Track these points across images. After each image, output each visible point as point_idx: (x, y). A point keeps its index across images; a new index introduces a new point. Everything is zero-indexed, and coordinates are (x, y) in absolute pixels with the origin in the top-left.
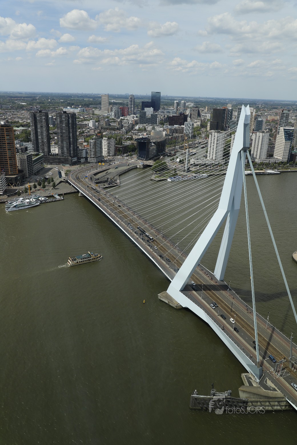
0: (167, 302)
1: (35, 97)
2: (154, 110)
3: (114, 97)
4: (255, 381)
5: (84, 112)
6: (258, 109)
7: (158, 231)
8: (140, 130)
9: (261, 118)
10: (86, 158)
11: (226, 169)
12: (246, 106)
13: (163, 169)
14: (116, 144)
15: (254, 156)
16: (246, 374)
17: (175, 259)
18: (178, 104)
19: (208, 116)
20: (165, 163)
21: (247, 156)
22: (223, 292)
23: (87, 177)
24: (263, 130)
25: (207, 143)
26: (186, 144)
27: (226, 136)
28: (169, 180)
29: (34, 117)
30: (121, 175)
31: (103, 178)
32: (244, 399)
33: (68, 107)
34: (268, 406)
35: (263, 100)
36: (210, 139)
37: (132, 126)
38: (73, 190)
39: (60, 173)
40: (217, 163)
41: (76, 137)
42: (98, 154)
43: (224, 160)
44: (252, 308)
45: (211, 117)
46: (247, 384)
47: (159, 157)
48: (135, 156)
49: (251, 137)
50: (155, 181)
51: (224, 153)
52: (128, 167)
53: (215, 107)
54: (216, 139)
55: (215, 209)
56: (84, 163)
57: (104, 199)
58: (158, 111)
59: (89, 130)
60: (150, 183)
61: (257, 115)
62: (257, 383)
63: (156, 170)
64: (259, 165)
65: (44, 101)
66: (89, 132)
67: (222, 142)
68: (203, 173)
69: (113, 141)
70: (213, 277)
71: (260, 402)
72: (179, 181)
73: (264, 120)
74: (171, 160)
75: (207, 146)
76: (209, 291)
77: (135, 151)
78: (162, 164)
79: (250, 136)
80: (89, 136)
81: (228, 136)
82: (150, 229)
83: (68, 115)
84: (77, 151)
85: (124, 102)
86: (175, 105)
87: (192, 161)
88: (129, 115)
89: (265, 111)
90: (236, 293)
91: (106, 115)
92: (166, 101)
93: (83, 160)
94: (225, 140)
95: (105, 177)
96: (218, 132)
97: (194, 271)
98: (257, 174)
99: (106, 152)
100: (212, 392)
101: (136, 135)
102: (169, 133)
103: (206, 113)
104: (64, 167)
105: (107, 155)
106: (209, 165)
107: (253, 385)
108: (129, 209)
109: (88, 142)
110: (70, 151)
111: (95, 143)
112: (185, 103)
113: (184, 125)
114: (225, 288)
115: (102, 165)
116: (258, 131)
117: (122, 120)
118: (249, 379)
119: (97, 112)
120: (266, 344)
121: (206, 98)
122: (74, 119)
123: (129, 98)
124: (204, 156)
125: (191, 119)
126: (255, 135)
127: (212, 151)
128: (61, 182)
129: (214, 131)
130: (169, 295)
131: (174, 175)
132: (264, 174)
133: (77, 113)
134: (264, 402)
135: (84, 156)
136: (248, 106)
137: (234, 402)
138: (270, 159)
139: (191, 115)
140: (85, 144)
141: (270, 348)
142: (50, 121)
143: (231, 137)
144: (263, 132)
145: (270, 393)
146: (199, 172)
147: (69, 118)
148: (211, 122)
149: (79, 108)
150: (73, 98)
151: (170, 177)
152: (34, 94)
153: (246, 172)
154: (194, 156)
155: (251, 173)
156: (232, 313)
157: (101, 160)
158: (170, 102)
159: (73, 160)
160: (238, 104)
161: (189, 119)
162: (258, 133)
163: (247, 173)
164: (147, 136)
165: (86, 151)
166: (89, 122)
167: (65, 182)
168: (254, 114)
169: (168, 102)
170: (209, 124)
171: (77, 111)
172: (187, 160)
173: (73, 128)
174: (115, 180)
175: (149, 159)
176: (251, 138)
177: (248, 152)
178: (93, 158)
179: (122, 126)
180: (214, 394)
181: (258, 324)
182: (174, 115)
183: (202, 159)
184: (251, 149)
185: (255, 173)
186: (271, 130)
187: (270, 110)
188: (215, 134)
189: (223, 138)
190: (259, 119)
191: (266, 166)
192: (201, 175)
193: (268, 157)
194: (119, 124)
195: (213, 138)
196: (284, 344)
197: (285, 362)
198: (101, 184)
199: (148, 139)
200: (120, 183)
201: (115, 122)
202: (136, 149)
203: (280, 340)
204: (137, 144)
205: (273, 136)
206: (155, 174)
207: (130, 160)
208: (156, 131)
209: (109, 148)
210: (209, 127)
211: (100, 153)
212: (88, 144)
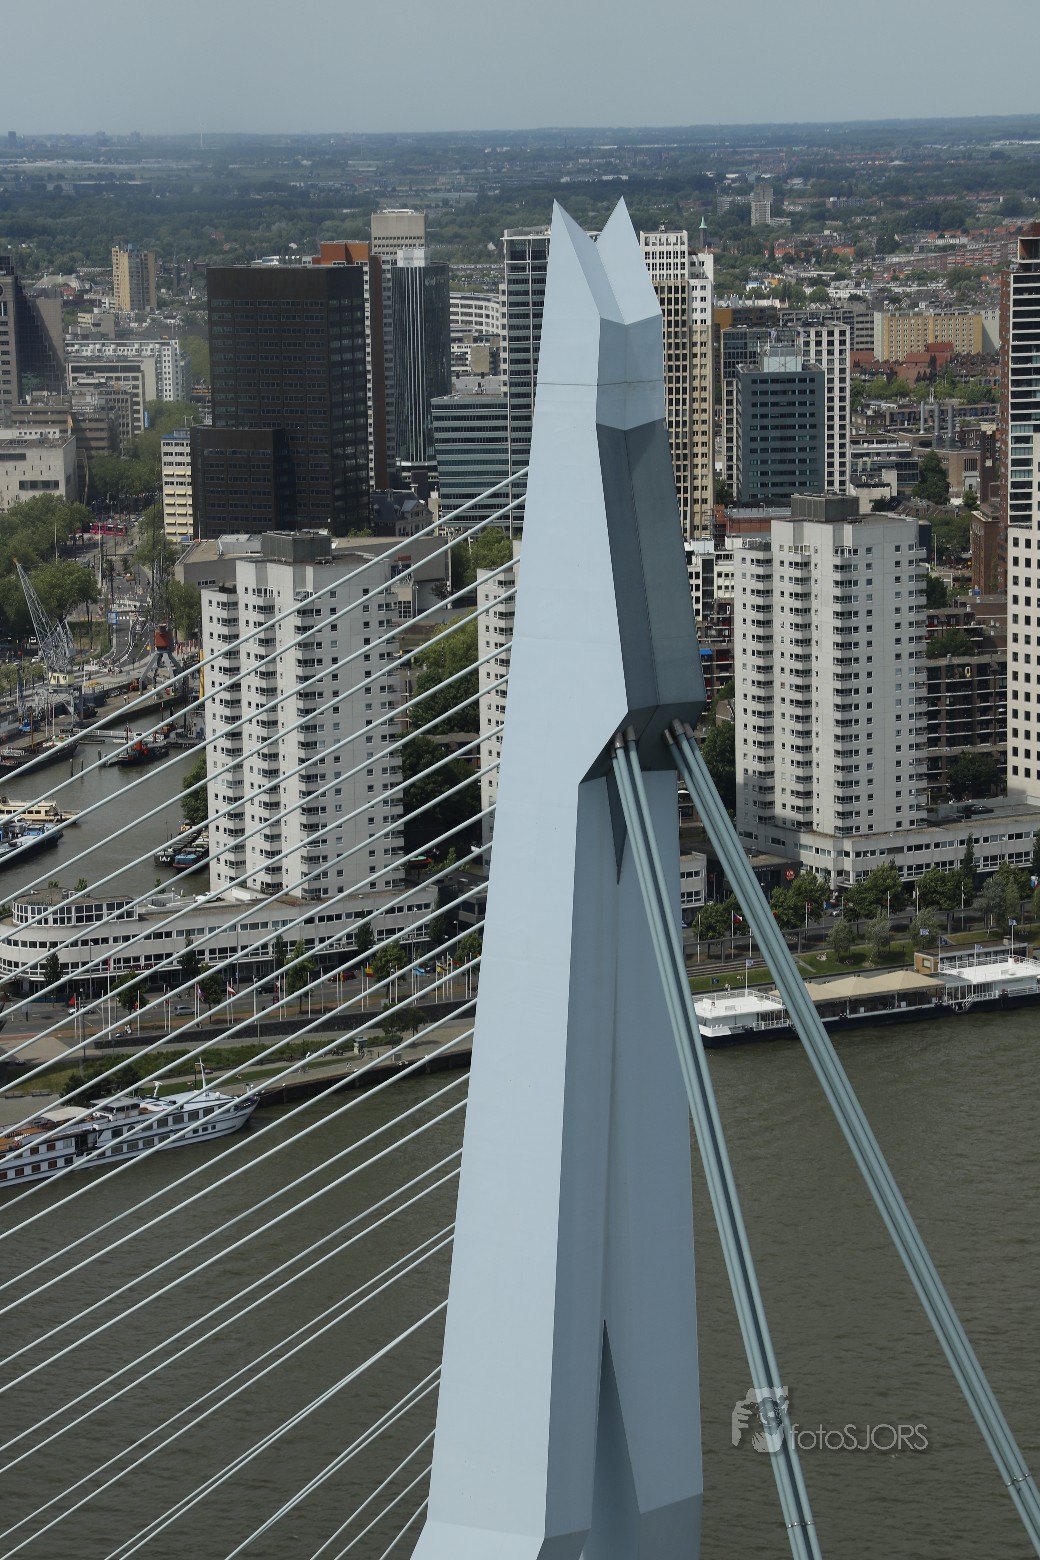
9: (786, 342)
11: (459, 1006)
12: (592, 220)
15: (778, 810)
19: (150, 367)
21: (687, 810)
24: (838, 481)
25: (184, 695)
27: (405, 594)
35: (785, 137)
36: (212, 647)
40: (337, 937)
43: (426, 889)
45: (188, 377)
49: (708, 581)
51: (410, 800)
54: (287, 638)
61: (739, 316)
67: (360, 670)
68: (184, 1077)
73: (835, 365)
75: (186, 736)
79: (697, 565)
81: (429, 586)
89: (825, 259)
94: (407, 640)
96: (312, 554)
103: (122, 335)
106: (243, 973)
116: (781, 500)
121: (100, 148)
124: (170, 865)
126: (753, 547)
127: (252, 777)
129: (256, 544)
132: (927, 1013)
136: (621, 204)
143: (470, 601)
144: (841, 512)
146: (130, 1076)
148: (199, 442)
153: (705, 1007)
155: (764, 1016)
162: (781, 533)
163: (718, 1021)
168: (702, 311)
170: (176, 468)
176: (708, 594)
177: (696, 759)
183: (141, 903)
184: (730, 729)
185: (824, 1007)
186: (927, 479)
187: (888, 247)
188: (261, 577)
189: (375, 615)
190: (772, 365)
191: (937, 917)
192: (159, 1108)
193: (937, 796)
195: (247, 633)
205: (961, 550)
210: (178, 506)
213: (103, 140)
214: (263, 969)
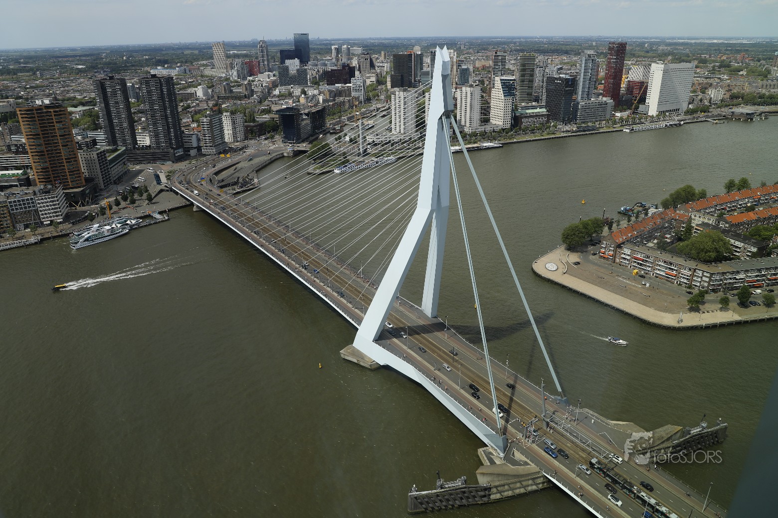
0: (355, 361)
1: (99, 54)
2: (301, 62)
3: (233, 46)
4: (499, 457)
5: (185, 73)
6: (459, 52)
7: (329, 254)
8: (281, 96)
9: (465, 64)
10: (199, 148)
11: (422, 148)
12: (442, 48)
13: (325, 155)
14: (246, 122)
15: (462, 124)
16: (485, 448)
17: (360, 292)
18: (338, 51)
19: (386, 67)
20: (327, 145)
21: (451, 124)
22: (439, 334)
23: (204, 179)
24: (471, 82)
25: (389, 108)
26: (358, 113)
27: (417, 96)
29: (101, 87)
30: (260, 169)
31: (230, 178)
32: (485, 485)
33: (159, 68)
34: (520, 488)
35: (466, 38)
36: (393, 102)
37: (269, 90)
38: (183, 203)
39: (157, 178)
40: (407, 139)
41: (178, 115)
42: (217, 140)
43: (418, 133)
44: (483, 350)
45: (391, 68)
46: (486, 462)
47: (316, 136)
48: (277, 137)
50: (315, 174)
51: (416, 122)
52: (270, 157)
53: (395, 51)
54: (402, 102)
55: (411, 209)
56: (195, 157)
57: (236, 212)
58: (308, 63)
59: (197, 102)
60: (308, 178)
61: (459, 61)
62: (501, 458)
63: (314, 157)
64: (471, 135)
65: (115, 59)
66: (198, 105)
67: (411, 105)
68: (389, 155)
69: (239, 118)
70: (421, 314)
71: (508, 485)
72: (352, 172)
73: (471, 68)
74: (336, 139)
75: (389, 113)
76: (417, 336)
77: (277, 130)
78: (323, 147)
79: (453, 93)
80: (199, 112)
82: (315, 251)
83: (160, 81)
84: (182, 139)
85: (250, 52)
86: (334, 53)
87: (370, 139)
88: (262, 73)
89: (470, 54)
90: (457, 332)
91: (224, 75)
92: (319, 46)
93: (193, 152)
94: (417, 102)
95: (234, 176)
96: (405, 91)
97: (391, 308)
98: (469, 150)
99: (230, 135)
100: (438, 484)
101: (276, 104)
102: (328, 98)
103: (383, 62)
104: (162, 167)
105: (232, 141)
106: (396, 143)
107: (495, 463)
108: (279, 223)
109: (198, 121)
110: (170, 139)
111: (211, 123)
113: (350, 83)
114: (440, 327)
115: (226, 159)
116: (464, 85)
117: (250, 84)
118: (489, 455)
119: (208, 72)
120: (508, 401)
121: (381, 39)
122: (171, 87)
123: (259, 46)
124: (387, 129)
125: (360, 72)
126: (460, 90)
127: (398, 120)
128: (162, 191)
129: (398, 89)
130: (358, 351)
131: (344, 163)
132: (479, 149)
133: (175, 76)
134: (513, 483)
135: (195, 144)
136: (445, 47)
137: (470, 492)
138: (486, 126)
139: (359, 66)
140: (194, 125)
141: (513, 405)
142: (130, 93)
143: (425, 97)
144: (471, 86)
145: (521, 469)
146: (382, 155)
147: (161, 85)
148: (392, 76)
149: (178, 67)
150: (164, 52)
151: (338, 166)
152: (97, 49)
153: (452, 148)
154: (371, 131)
155: (460, 149)
156: (455, 363)
157: (225, 149)
158: (325, 48)
159: (176, 153)
160: (430, 47)
161: (357, 73)
162: (464, 89)
163: (454, 150)
164: (294, 104)
165: (197, 137)
166: (196, 89)
167: (168, 191)
168: (455, 60)
169: (321, 49)
170: (389, 79)
171: (174, 73)
172: (361, 137)
173: (171, 101)
174: (251, 180)
175: (301, 140)
176: (454, 96)
177: (452, 117)
178: (210, 146)
179: (252, 90)
180: (442, 485)
181: (494, 374)
182: (335, 68)
183: (384, 133)
184: (456, 114)
185: (466, 148)
186: (482, 82)
187: (478, 52)
188: (399, 93)
189: (413, 98)
190: (463, 67)
191: (481, 137)
192: (386, 159)
193: (482, 122)
194: (246, 89)
195: (397, 101)
196: (533, 397)
197: (537, 421)
198: (228, 188)
199: (296, 109)
200: (259, 183)
201: (239, 86)
202: (278, 127)
203: (527, 391)
204: (279, 118)
205: (486, 91)
206: (313, 164)
207: (270, 144)
208: (307, 96)
209: (234, 128)
210: (389, 84)
211: (220, 138)
212: (198, 126)
214: (398, 142)
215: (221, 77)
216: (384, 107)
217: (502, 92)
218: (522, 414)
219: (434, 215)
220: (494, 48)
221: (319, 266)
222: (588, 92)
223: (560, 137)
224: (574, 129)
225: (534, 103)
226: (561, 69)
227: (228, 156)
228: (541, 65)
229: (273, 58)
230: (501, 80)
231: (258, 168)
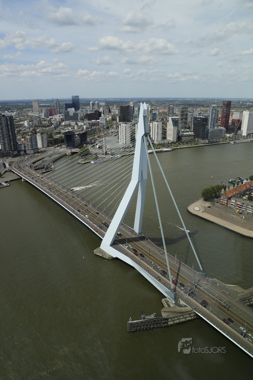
0: (101, 255)
2: (75, 109)
3: (42, 101)
5: (19, 114)
6: (152, 105)
7: (88, 202)
8: (66, 126)
10: (25, 151)
11: (134, 151)
12: (143, 103)
13: (87, 154)
14: (48, 138)
15: (153, 139)
16: (165, 299)
18: (93, 104)
19: (116, 112)
20: (88, 149)
21: (148, 140)
22: (142, 242)
23: (27, 166)
24: (157, 120)
25: (118, 132)
26: (103, 134)
27: (131, 126)
28: (92, 162)
31: (40, 165)
32: (165, 317)
33: (6, 112)
34: (183, 318)
35: (155, 98)
36: (120, 129)
37: (59, 123)
38: (17, 177)
39: (4, 165)
40: (127, 146)
41: (15, 135)
42: (34, 147)
43: (132, 144)
44: (164, 250)
45: (119, 113)
46: (166, 306)
47: (83, 145)
48: (64, 146)
49: (149, 125)
50: (81, 164)
51: (131, 138)
52: (59, 155)
53: (121, 105)
54: (124, 129)
56: (23, 155)
57: (43, 182)
58: (79, 110)
59: (25, 128)
60: (78, 165)
61: (152, 109)
62: (173, 304)
63: (81, 155)
64: (157, 145)
66: (25, 130)
67: (129, 130)
68: (118, 154)
69: (45, 136)
70: (133, 232)
71: (177, 317)
72: (99, 162)
73: (157, 113)
74: (92, 147)
75: (118, 134)
76: (131, 243)
77: (63, 142)
78: (86, 150)
80: (26, 133)
81: (133, 125)
82: (81, 201)
83: (7, 118)
84: (17, 146)
85: (51, 105)
86: (91, 105)
87: (108, 146)
88: (56, 115)
89: (157, 106)
90: (151, 241)
91: (38, 115)
92: (84, 102)
93: (22, 153)
94: (131, 129)
95: (42, 164)
96: (126, 123)
97: (119, 229)
99: (40, 144)
100: (142, 317)
101: (63, 130)
102: (88, 127)
103: (115, 110)
104: (7, 160)
105: (41, 147)
106: (121, 148)
107: (170, 306)
108: (64, 187)
109: (25, 138)
110: (11, 146)
111: (31, 139)
112: (98, 103)
113: (99, 120)
114: (142, 238)
115: (38, 156)
116: (154, 121)
117: (50, 120)
118: (167, 302)
119: (30, 114)
120: (176, 275)
121: (114, 99)
122: (12, 121)
123: (55, 101)
125: (104, 114)
126: (152, 123)
127: (122, 137)
128: (6, 172)
129: (122, 123)
130: (102, 250)
131: (96, 158)
132: (161, 152)
133: (14, 116)
134: (179, 316)
135: (23, 149)
136: (145, 103)
137: (158, 321)
138: (164, 141)
139: (104, 111)
140: (23, 140)
141: (179, 277)
143: (135, 126)
144: (157, 121)
145: (183, 309)
146: (114, 154)
147: (7, 120)
148: (119, 116)
149: (15, 111)
150: (9, 104)
151: (93, 160)
153: (148, 151)
155: (152, 152)
156: (150, 257)
157: (37, 151)
158: (87, 103)
159: (14, 153)
160: (138, 102)
161: (102, 115)
164: (72, 130)
165: (24, 145)
166: (24, 122)
167: (9, 171)
168: (149, 109)
169: (85, 103)
170: (118, 118)
171: (13, 114)
172: (104, 146)
173: (11, 128)
174: (50, 166)
175: (75, 147)
177: (148, 136)
178: (31, 150)
179: (52, 123)
180: (144, 318)
181: (169, 262)
182: (92, 112)
183: (115, 144)
184: (150, 134)
185: (155, 151)
186: (163, 120)
187: (161, 105)
188: (123, 125)
189: (129, 127)
190: (154, 112)
191: (162, 146)
192: (116, 156)
193: (162, 139)
194: (49, 122)
195: (122, 128)
196: (188, 273)
197: (191, 285)
198: (39, 170)
199: (73, 132)
200: (54, 168)
201: (45, 121)
202: (64, 140)
203: (185, 270)
204: (64, 136)
205: (164, 124)
206: (81, 158)
207: (60, 149)
208: (78, 126)
209: (42, 141)
210: (118, 121)
211: (36, 146)
212: (25, 140)
213: (114, 98)
215: (37, 116)
216: (115, 131)
217: (172, 124)
218: (183, 281)
219: (140, 184)
220: (168, 103)
221: (83, 208)
222: (214, 124)
223: (200, 146)
224: (207, 142)
225: (187, 130)
226: (200, 113)
227: (39, 154)
228: (191, 111)
229: (62, 107)
230: (172, 118)
231: (54, 161)
